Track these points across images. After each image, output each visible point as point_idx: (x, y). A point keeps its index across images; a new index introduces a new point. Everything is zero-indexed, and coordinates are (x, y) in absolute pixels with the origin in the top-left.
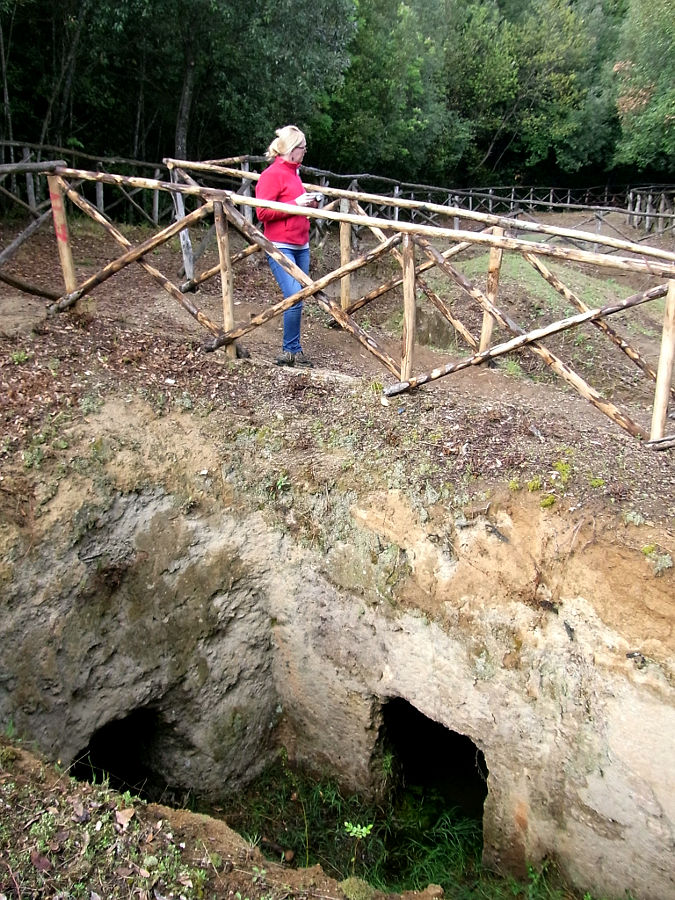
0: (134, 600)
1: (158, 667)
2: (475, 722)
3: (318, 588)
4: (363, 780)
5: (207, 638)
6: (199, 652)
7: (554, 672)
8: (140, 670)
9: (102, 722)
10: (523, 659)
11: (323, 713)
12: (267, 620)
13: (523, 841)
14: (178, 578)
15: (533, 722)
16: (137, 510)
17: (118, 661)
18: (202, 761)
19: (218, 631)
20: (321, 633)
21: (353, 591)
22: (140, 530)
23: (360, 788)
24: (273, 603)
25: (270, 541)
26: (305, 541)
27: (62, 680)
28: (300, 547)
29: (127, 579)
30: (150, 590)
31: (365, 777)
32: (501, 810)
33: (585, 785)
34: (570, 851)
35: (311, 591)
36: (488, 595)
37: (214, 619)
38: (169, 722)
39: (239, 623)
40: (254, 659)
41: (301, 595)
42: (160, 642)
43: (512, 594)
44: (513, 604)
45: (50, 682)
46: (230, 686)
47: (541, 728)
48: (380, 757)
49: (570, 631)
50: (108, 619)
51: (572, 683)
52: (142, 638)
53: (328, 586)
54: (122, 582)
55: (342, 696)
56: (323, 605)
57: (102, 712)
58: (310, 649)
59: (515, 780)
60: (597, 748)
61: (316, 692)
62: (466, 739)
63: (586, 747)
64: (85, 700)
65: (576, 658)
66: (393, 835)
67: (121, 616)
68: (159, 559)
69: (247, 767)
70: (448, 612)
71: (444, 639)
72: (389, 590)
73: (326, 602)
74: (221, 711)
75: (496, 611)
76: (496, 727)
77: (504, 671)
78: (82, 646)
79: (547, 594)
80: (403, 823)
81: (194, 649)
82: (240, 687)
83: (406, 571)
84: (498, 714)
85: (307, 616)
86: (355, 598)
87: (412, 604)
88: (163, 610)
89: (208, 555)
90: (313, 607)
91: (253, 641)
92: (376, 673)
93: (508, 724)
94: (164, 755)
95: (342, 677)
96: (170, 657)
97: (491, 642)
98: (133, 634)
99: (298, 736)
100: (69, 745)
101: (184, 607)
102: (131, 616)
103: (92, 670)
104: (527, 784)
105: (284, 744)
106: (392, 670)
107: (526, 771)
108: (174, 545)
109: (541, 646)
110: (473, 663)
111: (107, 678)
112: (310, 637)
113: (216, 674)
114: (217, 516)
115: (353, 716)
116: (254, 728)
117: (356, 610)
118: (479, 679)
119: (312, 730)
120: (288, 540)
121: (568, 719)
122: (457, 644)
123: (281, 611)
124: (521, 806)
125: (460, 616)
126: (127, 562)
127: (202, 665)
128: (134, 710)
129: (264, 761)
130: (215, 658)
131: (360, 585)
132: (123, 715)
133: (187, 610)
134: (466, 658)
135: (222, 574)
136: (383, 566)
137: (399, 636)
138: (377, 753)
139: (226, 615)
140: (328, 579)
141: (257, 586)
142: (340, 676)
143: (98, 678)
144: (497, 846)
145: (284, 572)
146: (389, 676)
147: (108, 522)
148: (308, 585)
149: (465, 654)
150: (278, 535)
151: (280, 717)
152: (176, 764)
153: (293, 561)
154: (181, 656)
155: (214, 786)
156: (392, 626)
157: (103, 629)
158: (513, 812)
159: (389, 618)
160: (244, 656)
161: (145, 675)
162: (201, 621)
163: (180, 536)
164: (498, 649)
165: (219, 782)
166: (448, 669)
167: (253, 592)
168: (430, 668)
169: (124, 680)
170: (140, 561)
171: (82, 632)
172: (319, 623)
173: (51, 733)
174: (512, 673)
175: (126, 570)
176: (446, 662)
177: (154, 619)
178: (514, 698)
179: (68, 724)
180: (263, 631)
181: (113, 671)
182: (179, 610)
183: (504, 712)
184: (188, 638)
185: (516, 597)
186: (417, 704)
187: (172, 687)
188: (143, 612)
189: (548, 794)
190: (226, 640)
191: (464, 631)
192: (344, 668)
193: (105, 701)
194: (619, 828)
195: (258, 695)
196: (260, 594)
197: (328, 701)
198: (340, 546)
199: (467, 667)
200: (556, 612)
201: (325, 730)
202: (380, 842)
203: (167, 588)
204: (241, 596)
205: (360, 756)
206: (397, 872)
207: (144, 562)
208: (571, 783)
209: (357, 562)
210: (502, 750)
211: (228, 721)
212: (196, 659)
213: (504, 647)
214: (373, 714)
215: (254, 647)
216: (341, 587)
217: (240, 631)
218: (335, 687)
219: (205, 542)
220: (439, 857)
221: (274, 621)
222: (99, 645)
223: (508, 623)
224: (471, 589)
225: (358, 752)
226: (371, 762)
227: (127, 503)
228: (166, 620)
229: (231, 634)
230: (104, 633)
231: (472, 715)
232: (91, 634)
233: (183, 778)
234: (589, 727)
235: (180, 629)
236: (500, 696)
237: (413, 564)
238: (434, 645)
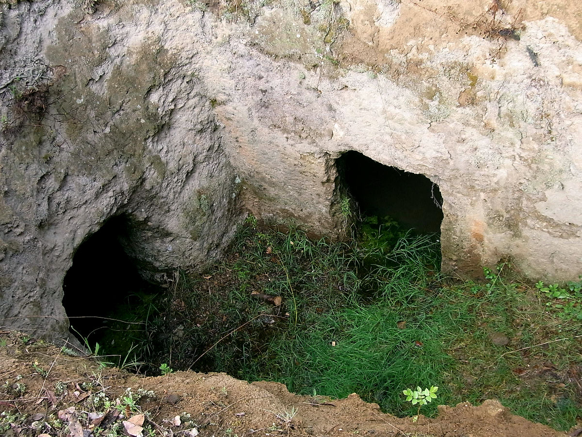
0: (67, 120)
1: (115, 177)
2: (431, 161)
3: (251, 62)
4: (327, 225)
5: (154, 136)
6: (150, 151)
7: (512, 101)
8: (98, 184)
9: (78, 241)
10: (479, 94)
11: (279, 175)
12: (208, 103)
13: (479, 251)
14: (106, 85)
15: (491, 151)
16: (35, 21)
17: (72, 183)
18: (182, 243)
19: (163, 126)
20: (265, 105)
21: (290, 57)
22: (47, 43)
23: (325, 231)
24: (209, 86)
25: (191, 22)
26: (228, 15)
27: (22, 219)
28: (224, 22)
29: (52, 100)
30: (81, 105)
31: (328, 222)
32: (458, 230)
33: (544, 199)
34: (524, 253)
35: (246, 67)
36: (437, 35)
37: (155, 115)
38: (141, 219)
39: (180, 113)
40: (205, 142)
41: (235, 72)
42: (109, 153)
43: (466, 28)
44: (466, 39)
45: (9, 226)
46: (188, 173)
47: (498, 156)
48: (338, 203)
49: (534, 56)
50: (47, 146)
51: (532, 108)
52: (89, 154)
53: (263, 57)
54: (48, 105)
55: (295, 159)
56: (260, 78)
57: (75, 231)
58: (256, 122)
59: (471, 204)
60: (558, 165)
61: (270, 159)
62: (421, 177)
63: (546, 165)
64: (53, 227)
65: (538, 82)
66: (361, 264)
67: (59, 139)
68: (80, 69)
69: (222, 236)
70: (395, 60)
71: (394, 89)
72: (328, 49)
73: (263, 74)
74: (186, 198)
75: (447, 49)
76: (452, 163)
77: (460, 110)
78: (29, 180)
79: (507, 21)
80: (367, 252)
81: (144, 150)
82: (198, 171)
83: (343, 25)
84: (454, 150)
85: (246, 92)
86: (292, 64)
87: (356, 60)
88: (102, 121)
89: (130, 53)
90: (251, 81)
91: (199, 127)
92: (326, 133)
93: (465, 158)
94: (146, 246)
95: (293, 142)
96: (124, 164)
97: (444, 83)
98: (79, 152)
99: (260, 199)
100: (54, 271)
101: (121, 112)
102: (70, 136)
103: (49, 198)
104: (484, 206)
105: (249, 208)
106: (342, 128)
107: (483, 195)
108: (90, 50)
109: (499, 77)
110: (426, 107)
111: (68, 201)
112: (254, 111)
113: (172, 166)
114: (127, 8)
115: (308, 174)
116: (220, 203)
117: (295, 75)
118: (433, 120)
119: (272, 192)
120: (209, 19)
121: (528, 143)
122: (408, 92)
123: (219, 92)
124: (477, 224)
125: (408, 62)
126: (45, 82)
127: (156, 161)
128: (104, 221)
129: (235, 227)
130: (167, 152)
131: (297, 50)
132: (97, 229)
133: (127, 114)
134: (418, 104)
135: (151, 70)
136: (318, 25)
137: (345, 94)
138: (335, 201)
139: (166, 109)
140: (262, 51)
141: (190, 73)
142: (290, 142)
143: (59, 204)
144: (455, 258)
145: (213, 53)
146: (339, 134)
147: (6, 44)
148: (240, 60)
149: (417, 100)
150: (198, 15)
151: (240, 186)
152: (159, 251)
153: (220, 39)
154: (134, 160)
155: (198, 260)
156: (336, 86)
157: (46, 158)
158: (470, 230)
159: (333, 78)
160: (194, 142)
161: (105, 188)
162: (143, 121)
163: (94, 39)
164: (451, 89)
165: (202, 256)
166: (400, 117)
167: (187, 79)
168: (381, 119)
169: (86, 198)
170: (60, 76)
171: (24, 167)
172: (260, 96)
173: (30, 270)
174: (468, 110)
175: (47, 91)
176: (397, 111)
177: (95, 132)
178: (470, 133)
179: (44, 254)
180: (206, 115)
181: (72, 192)
182: (117, 116)
183: (460, 148)
184: (135, 141)
185: (470, 30)
186: (371, 154)
187: (134, 190)
188: (81, 128)
189: (504, 211)
190: (172, 132)
191: (414, 77)
192: (293, 134)
193: (74, 221)
194: (574, 228)
195: (216, 174)
196: (194, 79)
197: (282, 165)
198: (267, 12)
199: (420, 112)
200: (517, 38)
201: (284, 190)
202: (352, 273)
203: (98, 98)
204: (175, 86)
205: (320, 206)
206: (370, 294)
207: (64, 77)
208: (529, 199)
209: (288, 26)
210: (458, 181)
211: (196, 204)
212: (149, 159)
213: (458, 85)
214: (328, 169)
215: (201, 131)
216: (276, 56)
217: (184, 121)
218: (287, 152)
219: (122, 40)
220: (403, 274)
221: (214, 102)
222: (48, 174)
223: (461, 60)
224: (417, 31)
225: (318, 203)
226: (331, 208)
227: (20, 15)
228: (108, 130)
229: (176, 125)
230: (48, 160)
231: (427, 155)
232: (34, 166)
233: (170, 260)
234: (550, 147)
235: (124, 134)
236: (456, 134)
237: (349, 16)
238: (383, 96)
